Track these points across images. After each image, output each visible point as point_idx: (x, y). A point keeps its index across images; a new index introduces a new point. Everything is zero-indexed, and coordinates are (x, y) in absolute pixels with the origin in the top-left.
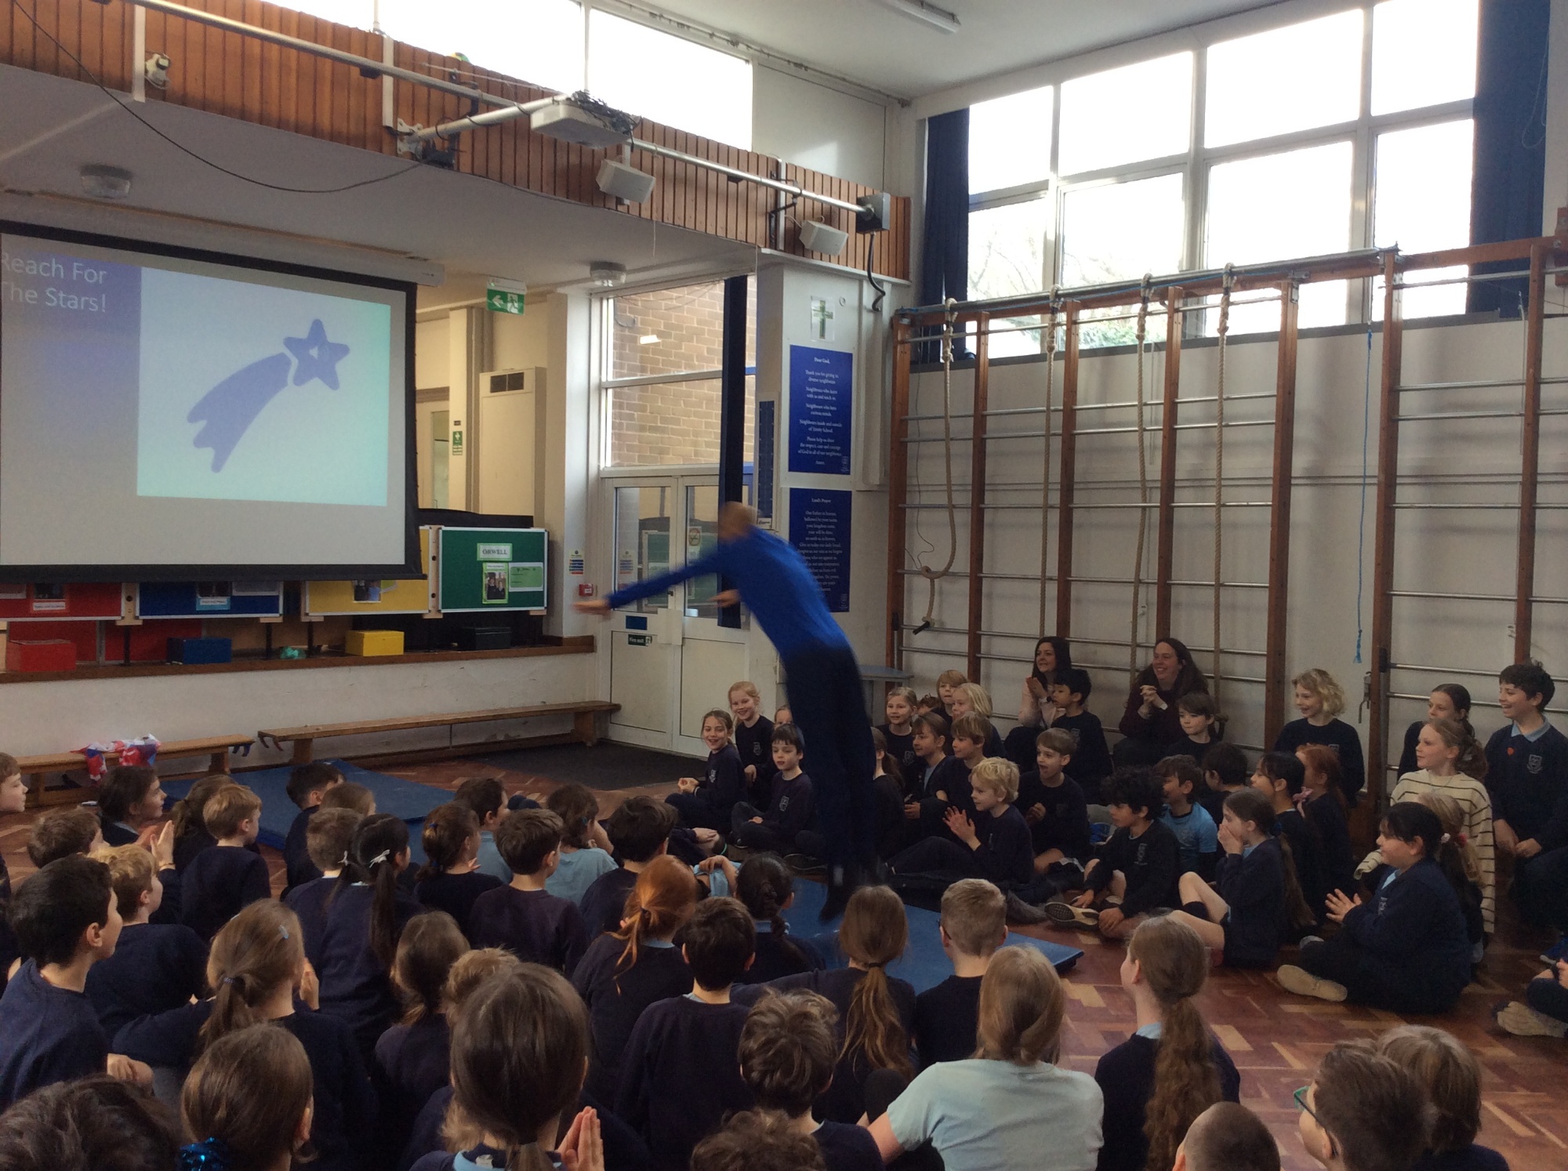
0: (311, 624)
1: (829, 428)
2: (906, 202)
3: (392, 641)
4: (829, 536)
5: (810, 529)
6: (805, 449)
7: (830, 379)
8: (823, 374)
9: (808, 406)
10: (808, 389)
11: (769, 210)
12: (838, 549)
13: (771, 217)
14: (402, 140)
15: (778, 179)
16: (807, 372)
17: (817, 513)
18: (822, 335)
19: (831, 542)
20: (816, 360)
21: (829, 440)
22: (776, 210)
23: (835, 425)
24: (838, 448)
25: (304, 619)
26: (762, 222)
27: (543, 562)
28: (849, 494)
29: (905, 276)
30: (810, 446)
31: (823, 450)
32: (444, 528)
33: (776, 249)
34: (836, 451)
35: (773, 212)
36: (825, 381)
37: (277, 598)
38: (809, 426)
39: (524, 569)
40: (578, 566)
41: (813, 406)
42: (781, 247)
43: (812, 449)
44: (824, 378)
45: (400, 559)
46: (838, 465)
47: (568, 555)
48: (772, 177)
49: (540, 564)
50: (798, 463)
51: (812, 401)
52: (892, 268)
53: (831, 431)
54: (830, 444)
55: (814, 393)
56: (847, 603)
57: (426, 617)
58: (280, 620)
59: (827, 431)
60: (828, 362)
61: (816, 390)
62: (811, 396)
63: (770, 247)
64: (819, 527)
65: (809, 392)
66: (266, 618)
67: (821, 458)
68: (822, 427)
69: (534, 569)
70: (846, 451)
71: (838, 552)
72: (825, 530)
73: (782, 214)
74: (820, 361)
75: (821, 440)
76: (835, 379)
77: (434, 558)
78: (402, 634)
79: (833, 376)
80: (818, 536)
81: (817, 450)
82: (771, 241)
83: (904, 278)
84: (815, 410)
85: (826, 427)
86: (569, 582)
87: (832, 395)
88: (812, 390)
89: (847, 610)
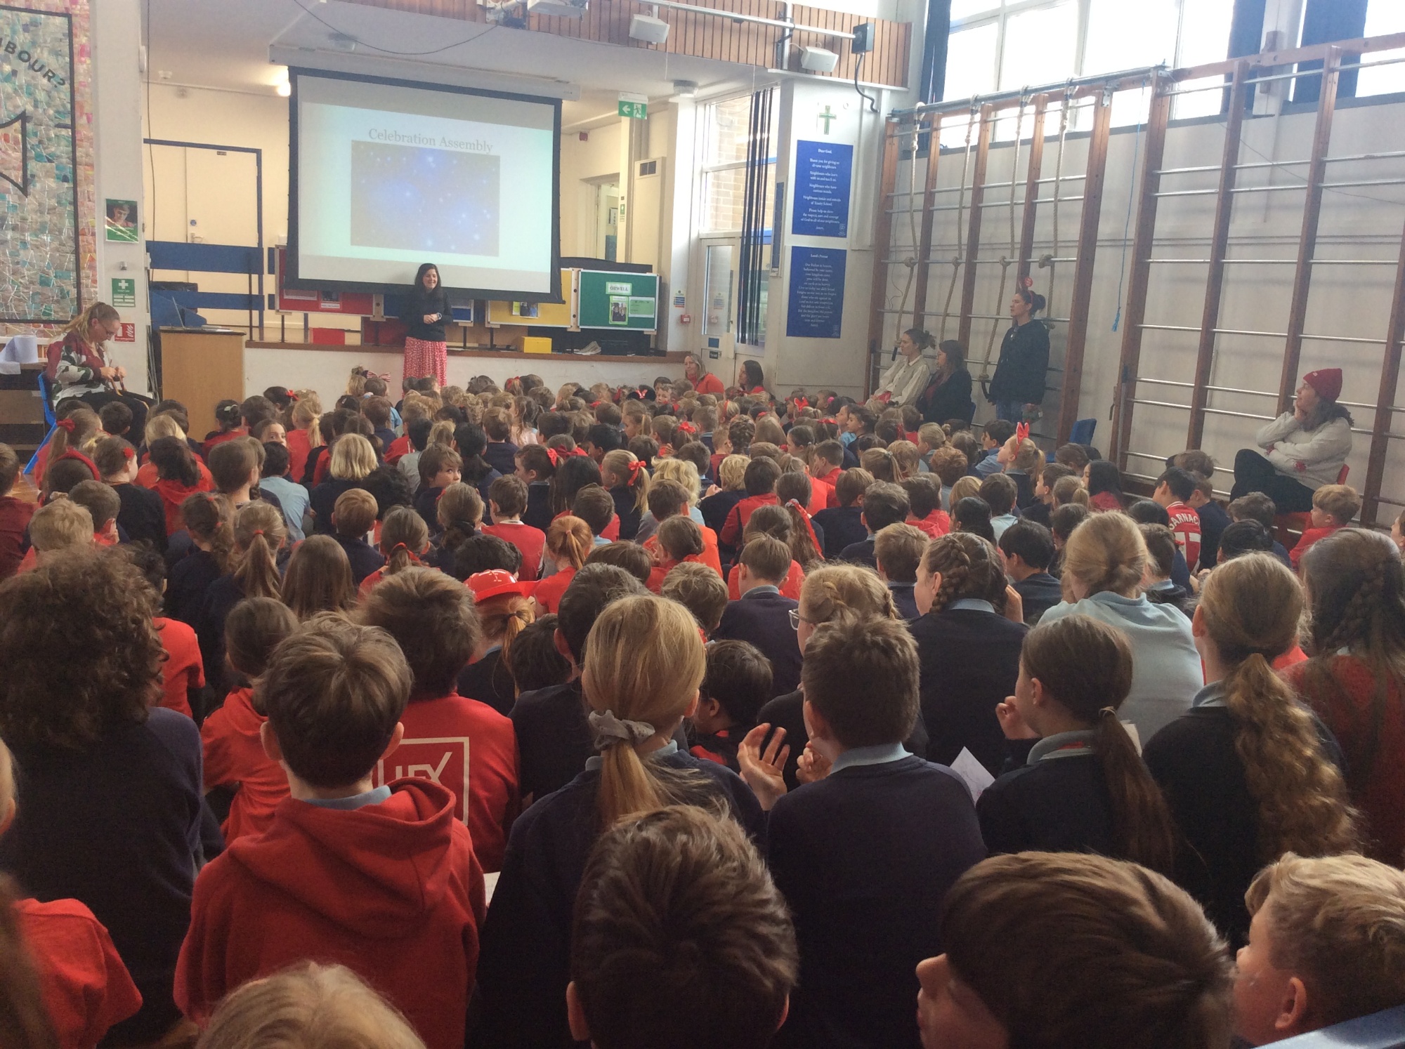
0: (491, 330)
1: (829, 202)
2: (908, 27)
3: (545, 344)
4: (824, 282)
5: (808, 277)
6: (808, 217)
7: (831, 165)
8: (825, 162)
9: (811, 185)
10: (811, 173)
11: (776, 40)
12: (831, 292)
13: (778, 45)
14: (490, 12)
15: (784, 19)
16: (811, 160)
17: (815, 265)
18: (827, 132)
19: (826, 286)
20: (820, 150)
21: (829, 212)
22: (782, 40)
23: (835, 200)
24: (837, 218)
25: (487, 326)
26: (769, 50)
27: (655, 297)
28: (843, 253)
29: (904, 83)
30: (811, 216)
31: (821, 219)
32: (582, 270)
33: (781, 69)
34: (834, 220)
35: (779, 42)
36: (827, 167)
37: (470, 310)
38: (811, 200)
39: (642, 302)
40: (680, 302)
41: (815, 186)
42: (785, 66)
43: (813, 218)
44: (826, 164)
45: (545, 288)
46: (836, 230)
47: (673, 292)
48: (779, 18)
49: (653, 299)
50: (799, 228)
51: (814, 182)
52: (891, 78)
53: (831, 204)
54: (830, 214)
55: (817, 176)
56: (839, 332)
57: (569, 330)
58: (472, 325)
59: (827, 204)
60: (830, 152)
61: (818, 173)
62: (814, 178)
63: (777, 68)
64: (816, 275)
65: (813, 176)
66: (462, 323)
67: (820, 225)
68: (822, 201)
69: (648, 302)
70: (844, 219)
71: (833, 294)
72: (821, 278)
73: (787, 42)
74: (823, 151)
75: (821, 211)
76: (836, 165)
77: (575, 291)
78: (550, 340)
79: (835, 163)
80: (815, 282)
81: (818, 218)
82: (777, 63)
83: (902, 86)
84: (816, 188)
85: (826, 201)
86: (674, 312)
87: (833, 178)
88: (815, 174)
89: (839, 337)
